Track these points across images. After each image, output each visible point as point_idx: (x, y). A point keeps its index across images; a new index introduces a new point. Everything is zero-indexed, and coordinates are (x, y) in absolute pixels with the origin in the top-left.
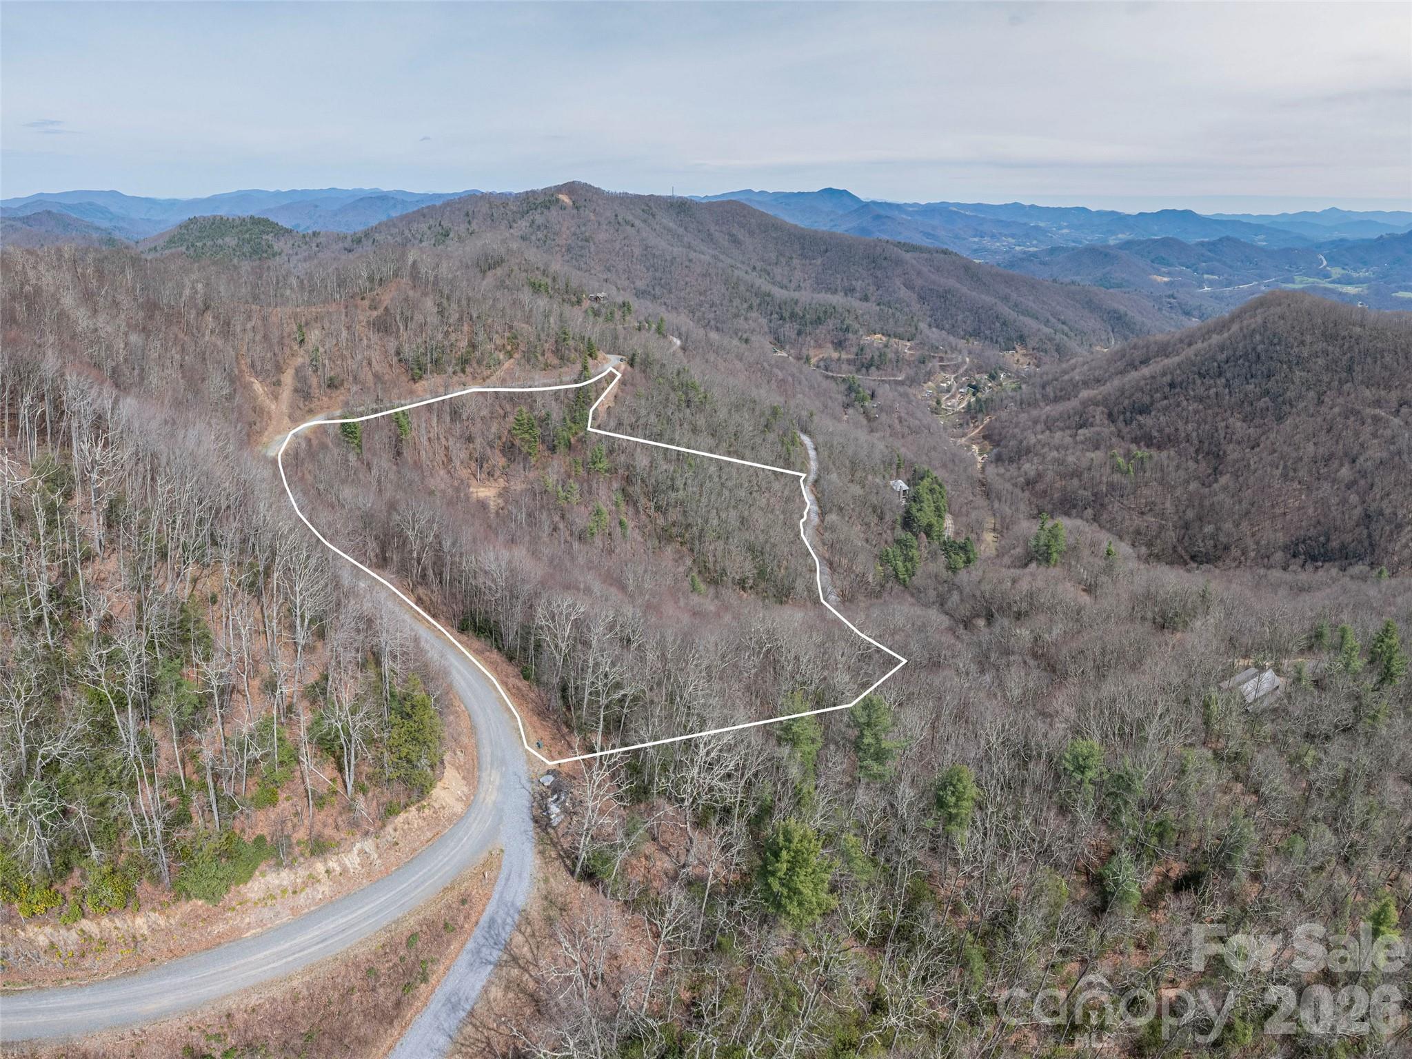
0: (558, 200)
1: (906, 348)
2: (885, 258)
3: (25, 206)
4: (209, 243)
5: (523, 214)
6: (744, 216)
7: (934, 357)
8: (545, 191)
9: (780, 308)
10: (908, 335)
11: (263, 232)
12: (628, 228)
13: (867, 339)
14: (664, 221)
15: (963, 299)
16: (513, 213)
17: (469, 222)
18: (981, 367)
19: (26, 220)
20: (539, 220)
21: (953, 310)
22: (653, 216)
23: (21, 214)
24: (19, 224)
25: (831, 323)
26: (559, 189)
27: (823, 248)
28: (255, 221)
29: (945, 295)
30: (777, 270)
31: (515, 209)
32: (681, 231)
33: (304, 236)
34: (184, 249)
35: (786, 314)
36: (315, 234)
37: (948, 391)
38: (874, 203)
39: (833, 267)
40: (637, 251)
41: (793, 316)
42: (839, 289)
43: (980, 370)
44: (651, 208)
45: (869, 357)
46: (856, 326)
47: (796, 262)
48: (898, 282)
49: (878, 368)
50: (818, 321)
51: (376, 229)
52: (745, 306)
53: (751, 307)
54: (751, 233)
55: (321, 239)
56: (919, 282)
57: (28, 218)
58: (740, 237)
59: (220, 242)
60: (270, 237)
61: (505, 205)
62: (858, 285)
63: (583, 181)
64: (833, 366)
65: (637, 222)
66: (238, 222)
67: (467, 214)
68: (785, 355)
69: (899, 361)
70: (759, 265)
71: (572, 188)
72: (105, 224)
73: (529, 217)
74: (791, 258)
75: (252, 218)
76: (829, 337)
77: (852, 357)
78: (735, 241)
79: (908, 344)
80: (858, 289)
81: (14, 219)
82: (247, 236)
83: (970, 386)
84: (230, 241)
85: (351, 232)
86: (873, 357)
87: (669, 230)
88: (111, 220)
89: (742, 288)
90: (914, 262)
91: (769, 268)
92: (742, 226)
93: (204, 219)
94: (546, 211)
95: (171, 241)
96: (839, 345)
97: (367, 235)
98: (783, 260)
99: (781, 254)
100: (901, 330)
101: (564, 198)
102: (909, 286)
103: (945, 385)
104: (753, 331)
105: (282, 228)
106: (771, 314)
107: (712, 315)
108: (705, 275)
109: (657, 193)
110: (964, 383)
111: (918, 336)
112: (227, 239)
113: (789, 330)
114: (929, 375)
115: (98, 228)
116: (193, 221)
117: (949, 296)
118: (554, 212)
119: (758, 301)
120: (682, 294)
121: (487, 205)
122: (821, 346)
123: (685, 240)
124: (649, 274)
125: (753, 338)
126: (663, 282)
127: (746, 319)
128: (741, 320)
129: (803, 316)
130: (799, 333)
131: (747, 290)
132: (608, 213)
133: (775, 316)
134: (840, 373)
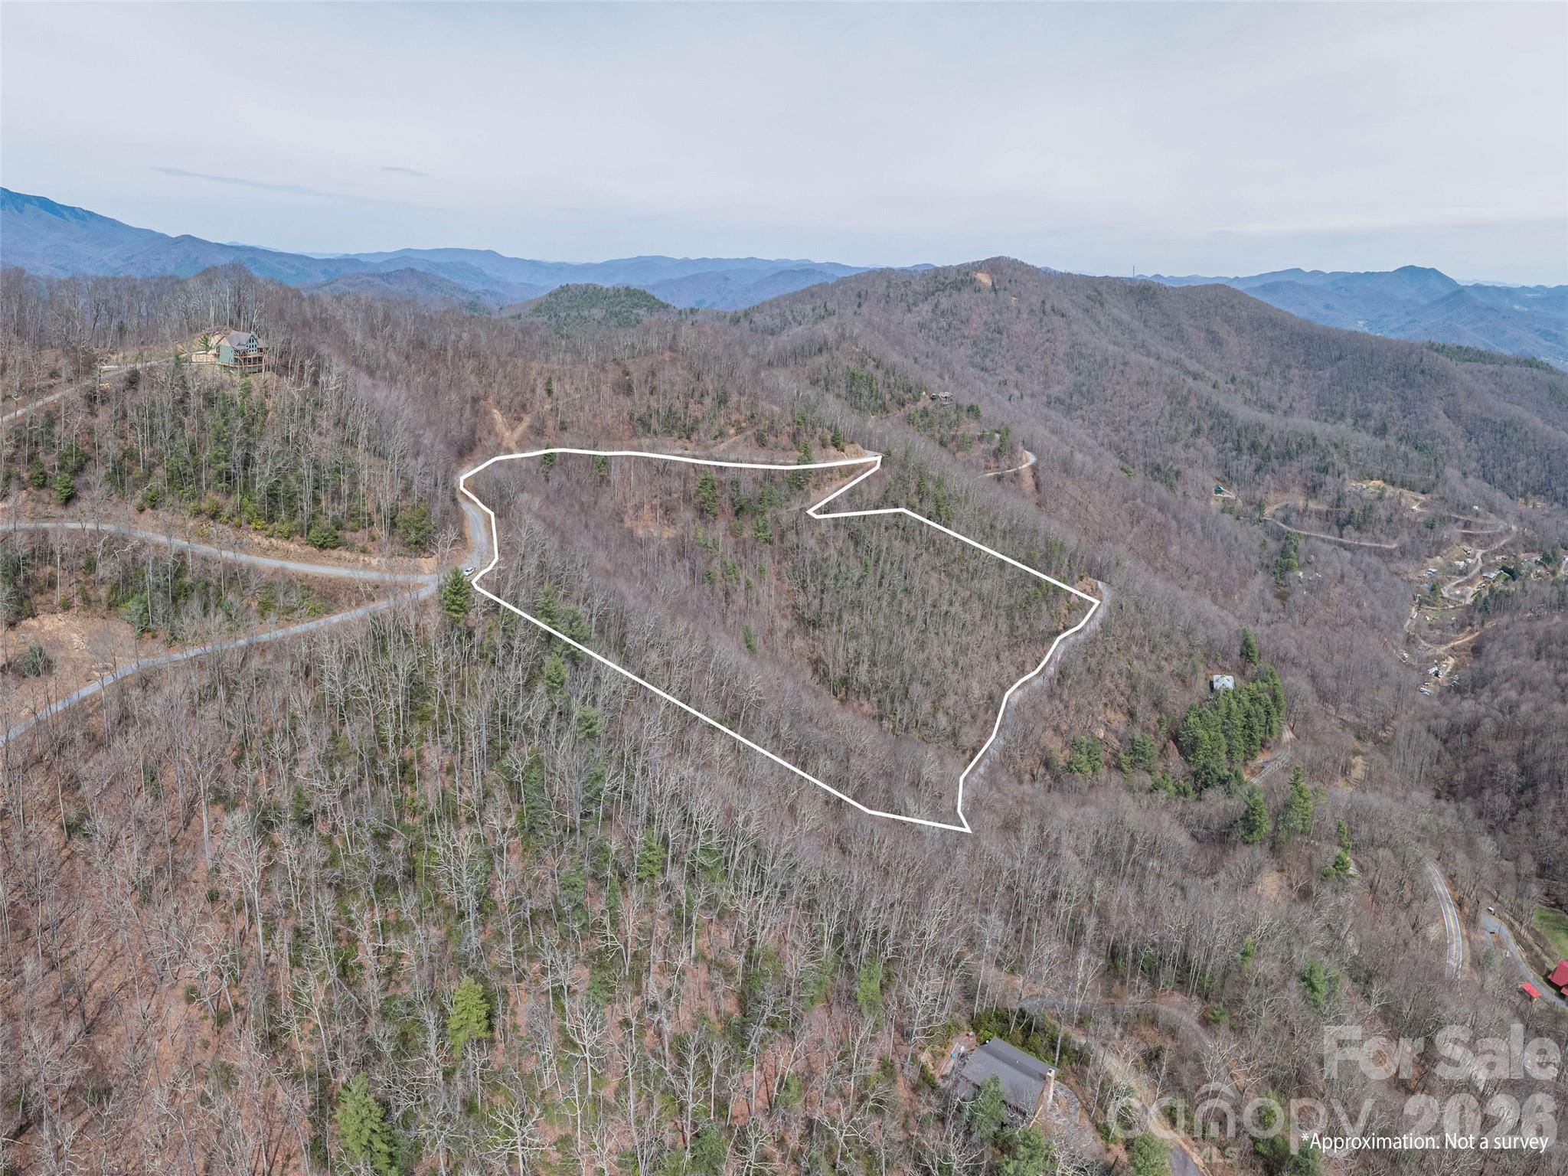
0: (973, 281)
1: (1415, 505)
2: (1423, 372)
3: (389, 262)
4: (574, 314)
5: (927, 295)
6: (1232, 307)
7: (1457, 520)
8: (959, 269)
9: (1239, 435)
10: (1423, 485)
11: (636, 305)
12: (1055, 318)
13: (1352, 485)
14: (1116, 311)
15: (1530, 435)
16: (915, 293)
17: (860, 305)
18: (1532, 543)
19: (386, 277)
20: (945, 303)
21: (1512, 451)
22: (1102, 304)
23: (382, 271)
24: (377, 281)
25: (1308, 460)
26: (979, 266)
27: (1336, 353)
28: (630, 292)
29: (1504, 429)
30: (1265, 384)
31: (918, 289)
32: (1137, 324)
33: (680, 313)
34: (546, 319)
35: (1245, 444)
36: (692, 311)
37: (1462, 573)
38: (1478, 287)
39: (1344, 382)
40: (1062, 350)
41: (1254, 447)
42: (1348, 412)
43: (1530, 546)
44: (1100, 294)
45: (1347, 510)
46: (1341, 465)
47: (1294, 372)
48: (1437, 407)
49: (1358, 528)
50: (1287, 456)
51: (756, 309)
52: (1191, 427)
53: (1197, 432)
54: (1240, 330)
55: (699, 317)
56: (1469, 408)
57: (388, 275)
58: (1223, 334)
59: (586, 313)
60: (642, 312)
61: (907, 284)
62: (1377, 408)
63: (1013, 257)
64: (1294, 517)
65: (1073, 312)
66: (611, 293)
67: (859, 296)
68: (1233, 497)
69: (1394, 522)
70: (1243, 374)
71: (994, 265)
72: (475, 286)
73: (933, 300)
74: (1289, 367)
75: (627, 288)
76: (1299, 478)
77: (1324, 508)
78: (1215, 341)
79: (1422, 497)
80: (1375, 415)
81: (373, 275)
82: (617, 309)
83: (1504, 569)
84: (598, 313)
85: (731, 310)
86: (1352, 512)
87: (1119, 323)
88: (484, 283)
89: (1193, 403)
90: (1468, 377)
91: (1254, 380)
92: (1228, 321)
93: (577, 287)
94: (955, 294)
95: (537, 310)
96: (1312, 490)
97: (746, 314)
98: (1277, 370)
99: (1275, 361)
100: (1415, 477)
101: (984, 279)
102: (1453, 414)
103: (1462, 564)
104: (1191, 464)
105: (658, 302)
106: (1225, 441)
107: (1140, 437)
108: (1143, 384)
109: (1113, 274)
110: (1496, 564)
111: (1440, 488)
112: (594, 311)
113: (1245, 464)
114: (1439, 546)
115: (465, 291)
116: (565, 289)
117: (1509, 431)
118: (966, 293)
119: (1210, 423)
120: (1107, 406)
121: (885, 284)
122: (1285, 490)
123: (1140, 337)
124: (1070, 378)
125: (1190, 472)
126: (1084, 389)
127: (1186, 446)
128: (1179, 447)
129: (1268, 447)
130: (1257, 470)
131: (1199, 407)
132: (1034, 299)
133: (1229, 445)
134: (1302, 528)
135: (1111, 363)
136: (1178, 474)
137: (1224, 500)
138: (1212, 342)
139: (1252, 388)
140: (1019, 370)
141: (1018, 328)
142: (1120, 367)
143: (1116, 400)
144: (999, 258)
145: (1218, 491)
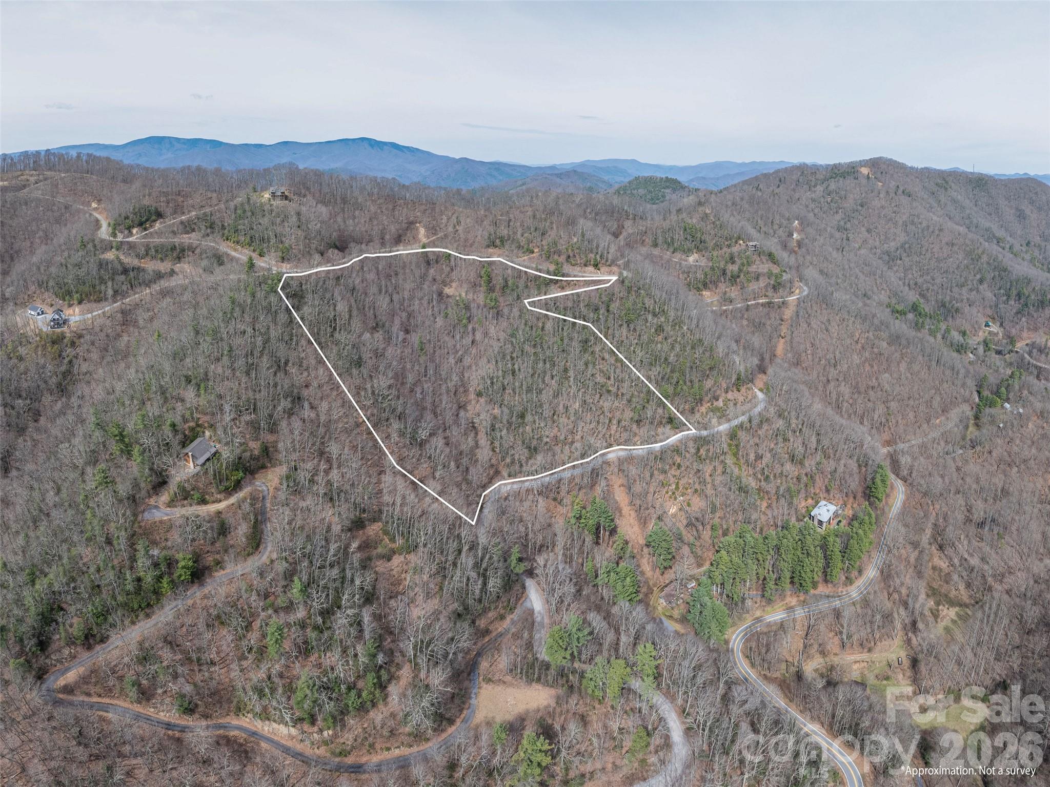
0: (856, 172)
5: (824, 181)
8: (850, 165)
9: (1012, 285)
14: (955, 194)
16: (818, 180)
20: (833, 186)
22: (946, 189)
31: (820, 177)
32: (967, 203)
35: (1014, 292)
41: (1019, 295)
44: (947, 182)
52: (977, 277)
53: (981, 281)
54: (1040, 209)
58: (1027, 211)
63: (889, 157)
64: (1036, 351)
65: (921, 194)
67: (780, 181)
68: (996, 331)
71: (875, 164)
73: (826, 184)
78: (1021, 216)
87: (955, 202)
89: (985, 258)
91: (1043, 244)
92: (1032, 202)
94: (842, 180)
101: (865, 171)
104: (970, 303)
106: (1000, 289)
108: (951, 244)
118: (848, 180)
119: (993, 275)
121: (799, 173)
122: (1036, 329)
123: (968, 212)
124: (902, 238)
125: (967, 309)
126: (907, 246)
127: (971, 290)
128: (964, 290)
129: (1029, 296)
130: (1017, 313)
131: (988, 263)
132: (893, 184)
133: (1002, 291)
134: (1038, 360)
135: (931, 229)
136: (957, 310)
137: (990, 333)
138: (1019, 216)
139: (1040, 250)
140: (869, 231)
141: (876, 203)
142: (937, 232)
143: (929, 255)
144: (880, 158)
145: (987, 325)
